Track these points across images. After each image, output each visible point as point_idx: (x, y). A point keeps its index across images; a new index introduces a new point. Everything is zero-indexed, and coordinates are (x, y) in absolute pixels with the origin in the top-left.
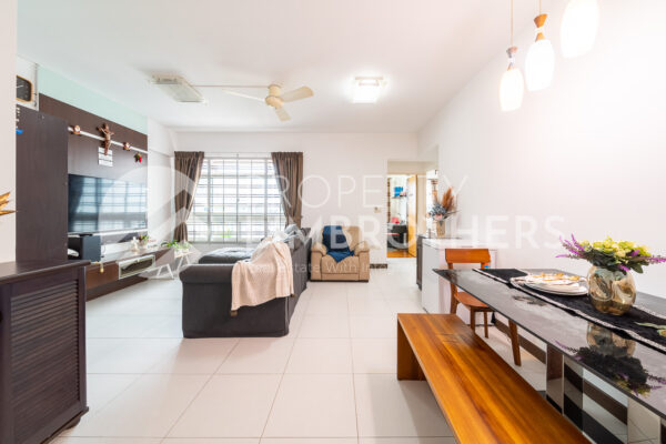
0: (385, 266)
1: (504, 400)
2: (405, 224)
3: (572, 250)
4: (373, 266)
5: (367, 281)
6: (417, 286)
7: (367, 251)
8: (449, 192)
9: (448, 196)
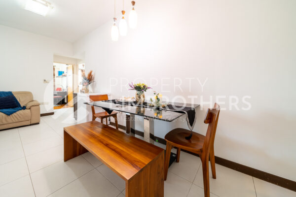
0: (52, 114)
1: (115, 139)
2: (66, 91)
3: (132, 87)
4: (42, 115)
5: (38, 123)
6: (74, 119)
7: (38, 105)
8: (91, 72)
9: (90, 75)
